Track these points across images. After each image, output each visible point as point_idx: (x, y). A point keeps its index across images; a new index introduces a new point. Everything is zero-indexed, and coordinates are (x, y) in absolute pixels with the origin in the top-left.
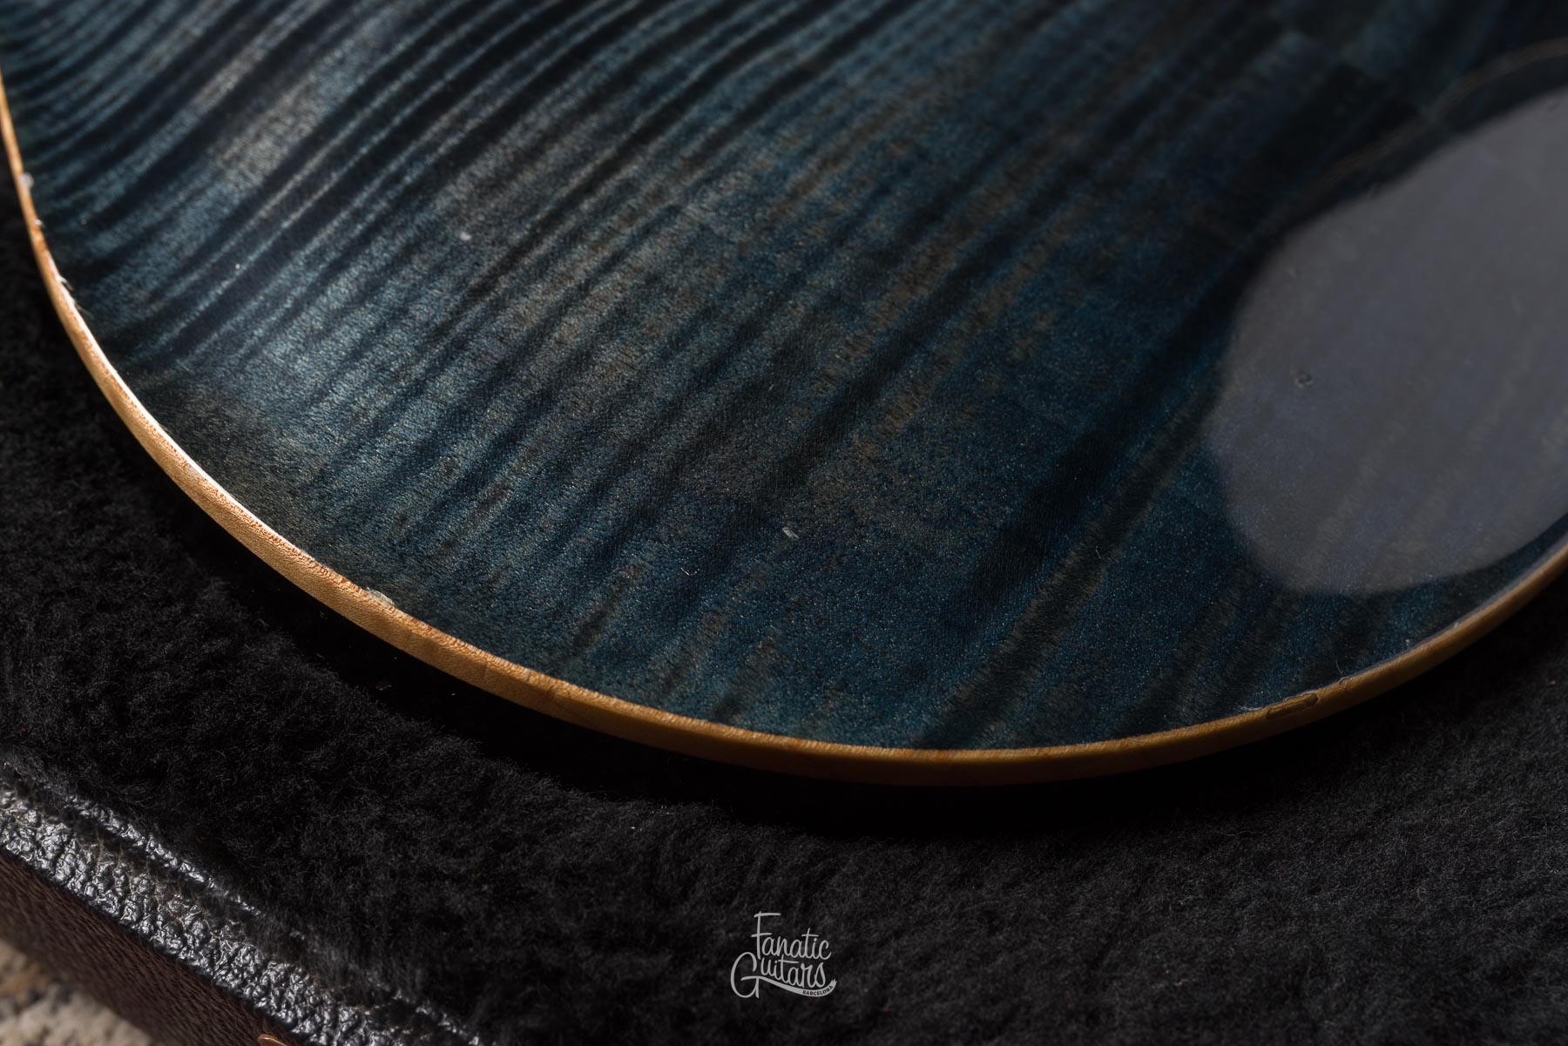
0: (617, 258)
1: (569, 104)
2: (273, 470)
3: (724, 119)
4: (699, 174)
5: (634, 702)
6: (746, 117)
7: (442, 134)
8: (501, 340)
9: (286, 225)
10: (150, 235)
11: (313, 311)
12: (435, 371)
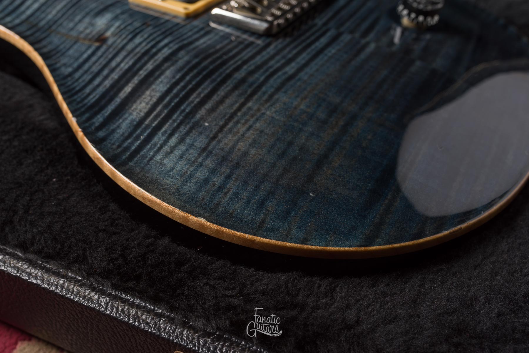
0: (250, 127)
1: (229, 88)
2: (163, 189)
3: (272, 90)
4: (269, 104)
5: (279, 241)
6: (278, 89)
7: (195, 98)
8: (222, 150)
9: (154, 125)
10: (113, 131)
11: (166, 147)
12: (204, 160)
